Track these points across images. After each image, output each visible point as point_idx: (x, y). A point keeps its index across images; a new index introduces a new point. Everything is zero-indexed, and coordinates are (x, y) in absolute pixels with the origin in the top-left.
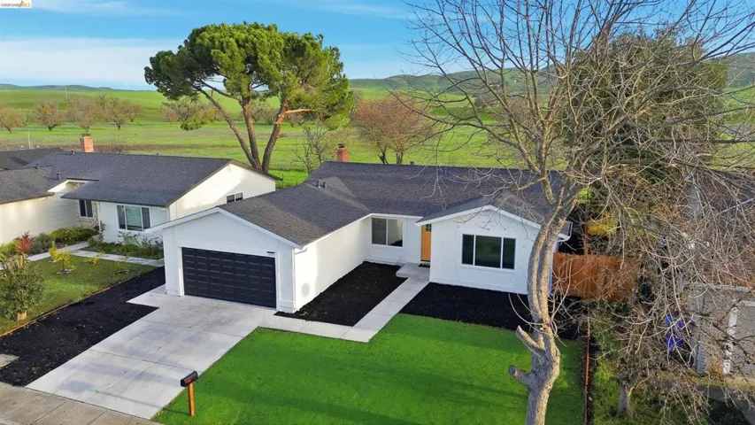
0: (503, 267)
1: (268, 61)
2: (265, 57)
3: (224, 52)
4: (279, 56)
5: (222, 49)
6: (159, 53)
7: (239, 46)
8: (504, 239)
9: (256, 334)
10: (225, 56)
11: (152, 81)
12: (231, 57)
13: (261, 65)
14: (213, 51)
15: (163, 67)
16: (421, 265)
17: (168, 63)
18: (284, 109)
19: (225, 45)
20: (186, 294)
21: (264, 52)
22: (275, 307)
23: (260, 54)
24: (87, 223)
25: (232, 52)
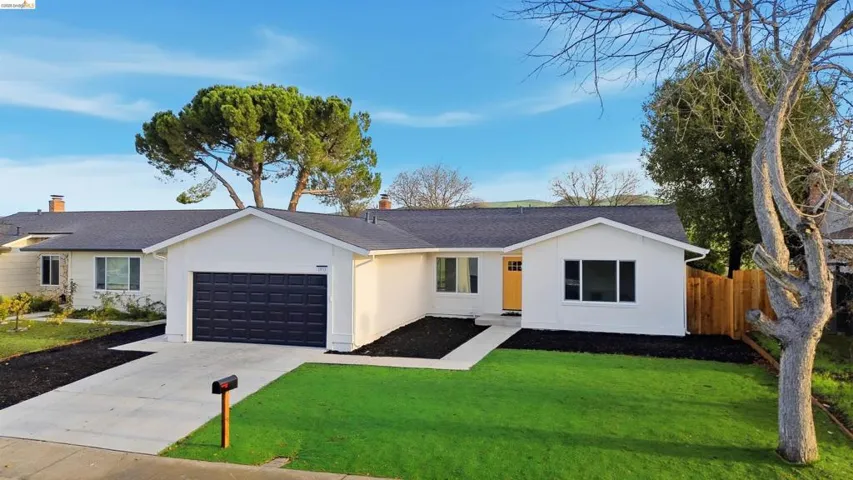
0: (622, 299)
1: (289, 122)
2: (286, 116)
3: (237, 108)
4: (301, 117)
5: (235, 104)
6: (157, 114)
7: (255, 103)
8: (621, 263)
9: (304, 368)
10: (238, 113)
11: (143, 151)
12: (245, 115)
13: (279, 125)
14: (223, 106)
15: (160, 128)
16: (504, 315)
17: (167, 124)
18: (301, 186)
19: (238, 100)
20: (194, 339)
21: (284, 111)
22: (324, 346)
23: (279, 113)
24: (51, 292)
25: (247, 109)
